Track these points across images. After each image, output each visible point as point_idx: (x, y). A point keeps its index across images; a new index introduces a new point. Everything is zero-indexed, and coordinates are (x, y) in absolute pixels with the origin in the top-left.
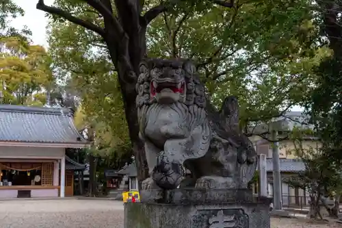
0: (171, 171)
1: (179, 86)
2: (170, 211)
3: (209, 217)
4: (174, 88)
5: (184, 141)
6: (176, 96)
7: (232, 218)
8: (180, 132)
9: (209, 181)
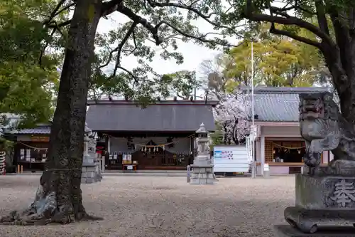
0: (312, 157)
1: (317, 110)
2: (310, 178)
3: (336, 183)
4: (314, 111)
5: (322, 140)
6: (316, 115)
7: (352, 184)
8: (320, 135)
9: (339, 162)
